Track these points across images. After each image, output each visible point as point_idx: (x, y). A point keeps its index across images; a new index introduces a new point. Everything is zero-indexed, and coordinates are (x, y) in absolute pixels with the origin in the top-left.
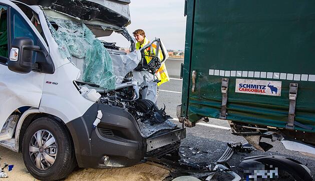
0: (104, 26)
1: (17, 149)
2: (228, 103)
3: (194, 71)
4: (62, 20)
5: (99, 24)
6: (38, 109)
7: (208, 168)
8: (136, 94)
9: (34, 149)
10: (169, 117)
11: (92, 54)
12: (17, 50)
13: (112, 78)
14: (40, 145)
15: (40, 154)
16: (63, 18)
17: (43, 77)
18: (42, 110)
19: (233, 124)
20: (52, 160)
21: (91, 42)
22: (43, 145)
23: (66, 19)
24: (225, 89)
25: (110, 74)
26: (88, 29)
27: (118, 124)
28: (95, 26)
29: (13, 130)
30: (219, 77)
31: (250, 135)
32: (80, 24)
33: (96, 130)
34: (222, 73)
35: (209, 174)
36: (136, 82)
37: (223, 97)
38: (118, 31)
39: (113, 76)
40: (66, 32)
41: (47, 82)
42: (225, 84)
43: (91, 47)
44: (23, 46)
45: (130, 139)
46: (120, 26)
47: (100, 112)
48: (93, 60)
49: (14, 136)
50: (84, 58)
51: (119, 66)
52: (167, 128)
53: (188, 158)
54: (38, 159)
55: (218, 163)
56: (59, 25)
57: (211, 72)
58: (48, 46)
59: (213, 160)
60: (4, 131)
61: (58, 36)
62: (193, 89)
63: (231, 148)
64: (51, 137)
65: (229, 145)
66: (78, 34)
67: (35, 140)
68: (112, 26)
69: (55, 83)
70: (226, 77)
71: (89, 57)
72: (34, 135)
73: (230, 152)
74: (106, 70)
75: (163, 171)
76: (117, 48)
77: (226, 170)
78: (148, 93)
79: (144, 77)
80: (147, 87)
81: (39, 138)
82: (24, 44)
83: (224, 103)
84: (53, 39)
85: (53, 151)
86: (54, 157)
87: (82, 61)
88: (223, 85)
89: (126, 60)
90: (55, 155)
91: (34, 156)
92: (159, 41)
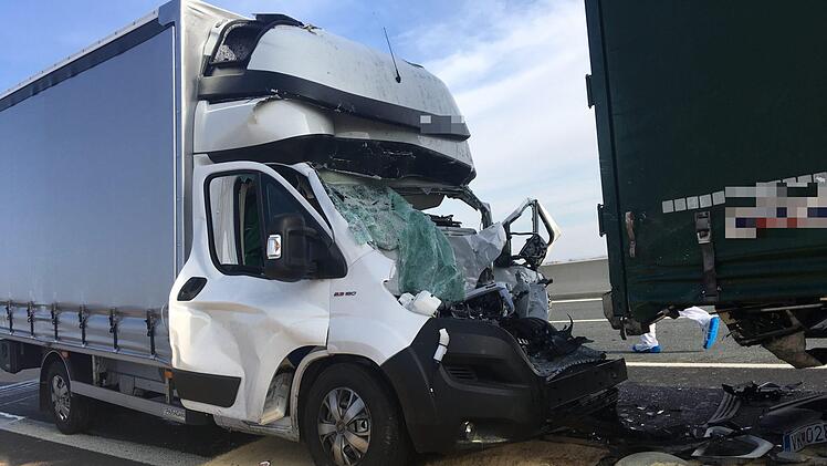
0: (426, 187)
1: (295, 435)
2: (717, 264)
3: (628, 214)
4: (349, 186)
5: (418, 184)
6: (326, 348)
7: (691, 435)
8: (507, 304)
9: (326, 429)
10: (583, 339)
11: (412, 238)
12: (279, 240)
13: (455, 277)
14: (338, 418)
15: (338, 437)
16: (350, 183)
17: (327, 287)
18: (333, 350)
19: (733, 321)
20: (362, 445)
21: (407, 217)
22: (342, 417)
23: (356, 183)
24: (706, 235)
25: (451, 271)
26: (398, 195)
27: (483, 352)
28: (410, 189)
29: (285, 400)
30: (689, 213)
31: (779, 337)
32: (380, 189)
33: (441, 368)
34: (693, 203)
35: (695, 445)
36: (504, 283)
37: (705, 254)
38: (452, 195)
39: (457, 274)
40: (359, 204)
41: (336, 294)
42: (704, 223)
43: (407, 226)
44: (289, 230)
45: (510, 382)
46: (457, 185)
47: (443, 332)
48: (414, 250)
49: (287, 413)
50: (398, 247)
51: (464, 257)
52: (584, 362)
53: (639, 424)
54: (338, 447)
55: (711, 425)
56: (344, 195)
57: (667, 207)
58: (331, 228)
59: (698, 422)
60: (270, 404)
61: (346, 209)
62: (632, 251)
63: (733, 394)
64: (355, 398)
65: (728, 389)
66: (380, 205)
67: (327, 410)
68: (441, 186)
69: (350, 293)
70: (704, 209)
71: (405, 245)
72: (325, 401)
73: (731, 404)
74: (441, 265)
75: (590, 451)
76: (458, 224)
77: (731, 435)
78: (529, 306)
79: (518, 276)
80: (526, 292)
81: (334, 407)
82: (289, 226)
83: (708, 265)
84: (337, 213)
85: (363, 425)
86: (365, 437)
87: (394, 254)
88: (698, 227)
89: (476, 245)
90: (368, 433)
91: (329, 441)
92: (535, 205)
